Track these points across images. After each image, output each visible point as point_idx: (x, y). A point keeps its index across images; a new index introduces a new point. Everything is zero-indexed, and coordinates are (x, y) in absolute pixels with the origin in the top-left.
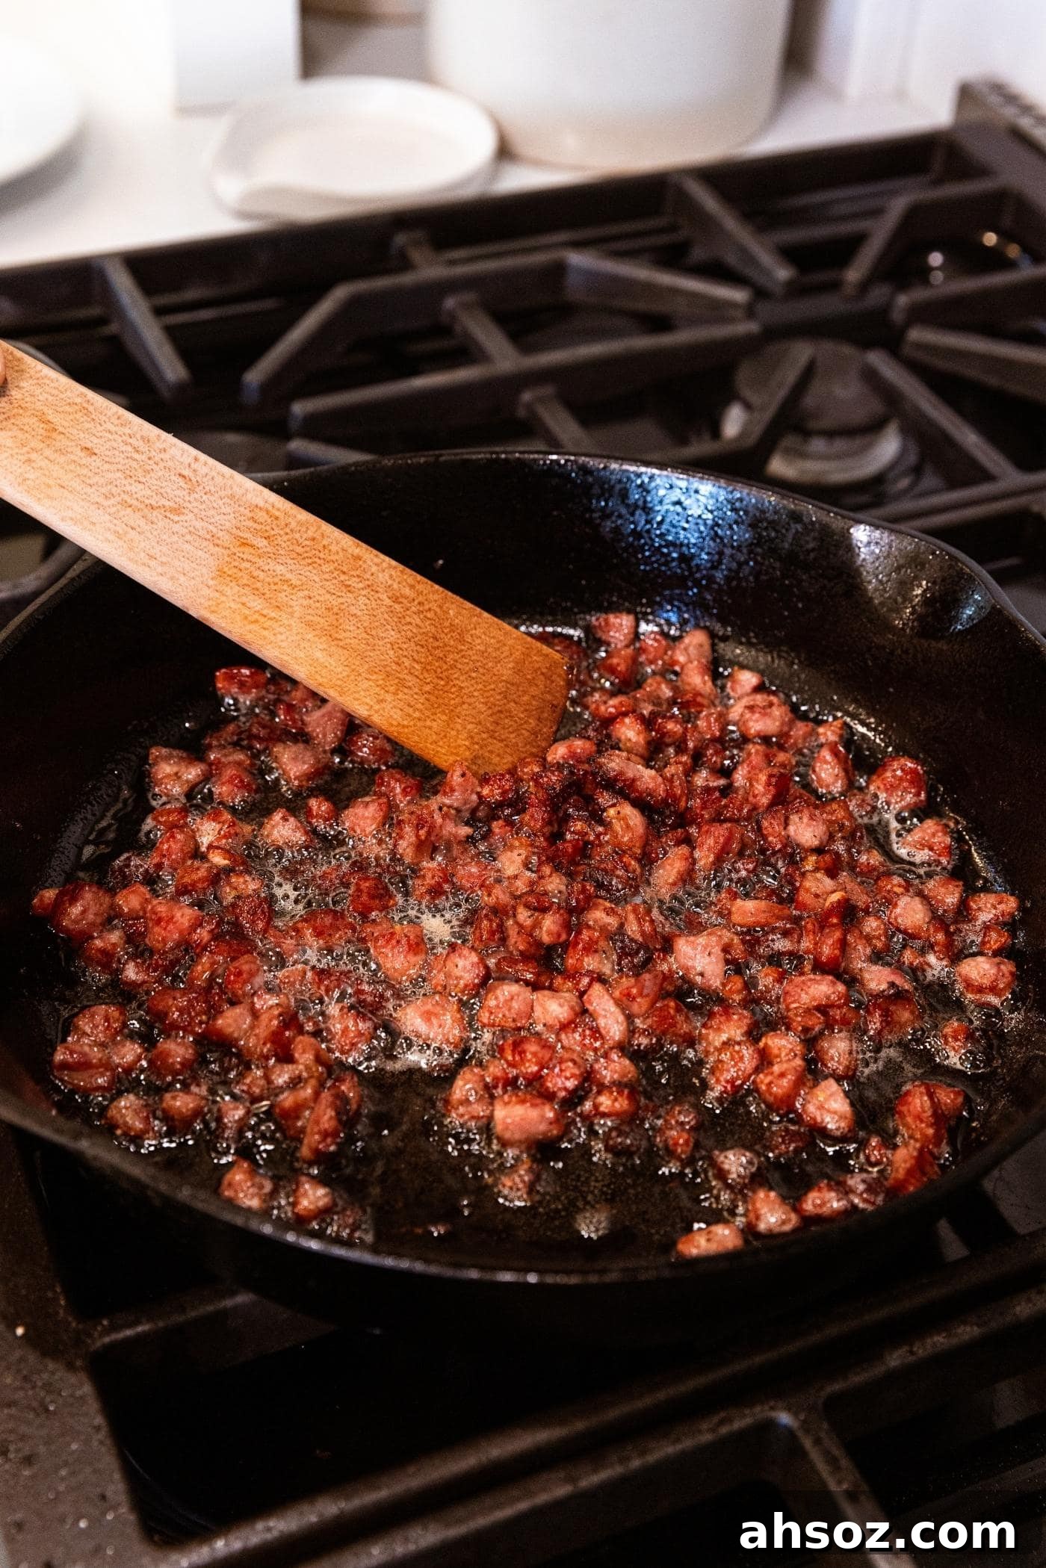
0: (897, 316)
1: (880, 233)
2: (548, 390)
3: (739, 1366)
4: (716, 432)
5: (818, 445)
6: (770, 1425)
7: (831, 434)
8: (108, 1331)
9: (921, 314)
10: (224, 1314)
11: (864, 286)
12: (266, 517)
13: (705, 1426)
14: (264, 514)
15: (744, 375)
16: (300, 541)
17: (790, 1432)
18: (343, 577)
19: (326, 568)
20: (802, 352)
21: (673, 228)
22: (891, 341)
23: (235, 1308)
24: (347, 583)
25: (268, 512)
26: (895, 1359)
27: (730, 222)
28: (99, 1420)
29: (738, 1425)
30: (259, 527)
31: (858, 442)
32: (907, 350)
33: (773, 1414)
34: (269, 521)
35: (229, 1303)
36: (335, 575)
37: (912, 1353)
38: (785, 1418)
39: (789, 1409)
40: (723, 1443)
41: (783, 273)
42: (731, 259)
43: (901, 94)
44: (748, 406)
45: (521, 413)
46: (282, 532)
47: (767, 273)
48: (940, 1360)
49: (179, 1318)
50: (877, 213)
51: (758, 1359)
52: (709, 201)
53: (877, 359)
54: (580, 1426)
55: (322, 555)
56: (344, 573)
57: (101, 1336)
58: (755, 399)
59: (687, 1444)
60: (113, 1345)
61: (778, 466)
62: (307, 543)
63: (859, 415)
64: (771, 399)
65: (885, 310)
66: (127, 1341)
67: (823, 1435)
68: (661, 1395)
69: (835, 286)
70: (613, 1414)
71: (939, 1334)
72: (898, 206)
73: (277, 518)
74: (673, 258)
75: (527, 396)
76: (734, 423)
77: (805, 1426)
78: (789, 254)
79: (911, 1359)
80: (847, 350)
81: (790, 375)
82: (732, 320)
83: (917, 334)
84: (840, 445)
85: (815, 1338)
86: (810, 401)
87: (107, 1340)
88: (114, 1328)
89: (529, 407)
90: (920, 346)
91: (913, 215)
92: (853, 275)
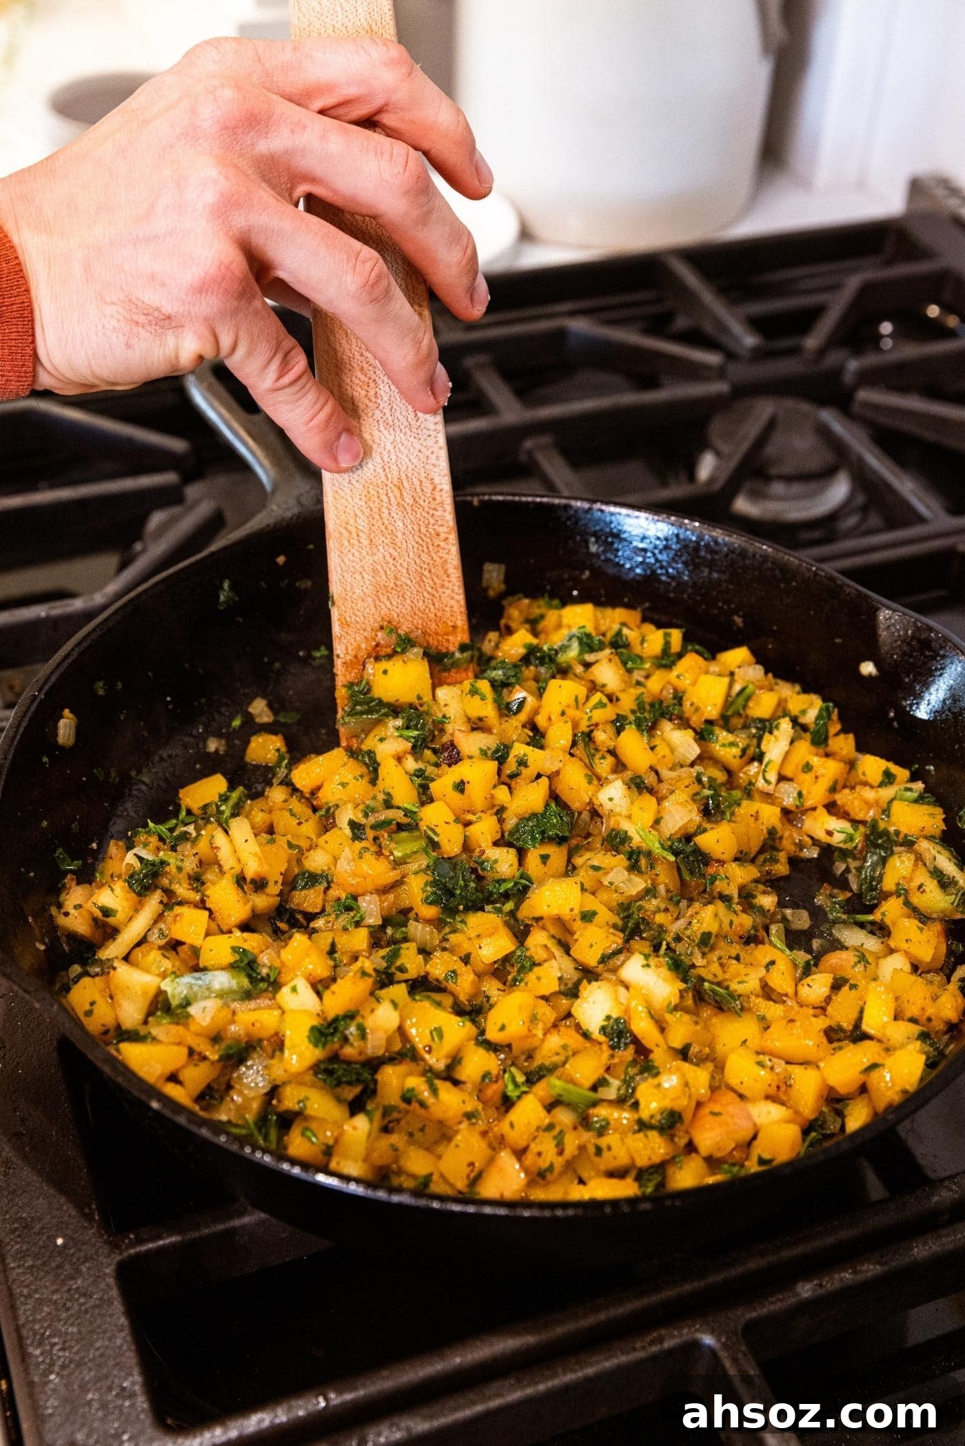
0: (848, 378)
1: (837, 307)
2: (546, 440)
3: (670, 1293)
4: (692, 477)
5: (778, 488)
6: (696, 1345)
7: (789, 479)
8: (133, 1244)
9: (869, 378)
10: (232, 1232)
11: (822, 352)
12: (429, 491)
13: (638, 1345)
14: (431, 487)
15: (716, 428)
16: (430, 526)
17: (713, 1352)
18: (426, 573)
19: (424, 557)
20: (765, 409)
21: (660, 300)
22: (841, 399)
23: (243, 1227)
24: (425, 579)
25: (434, 489)
26: (806, 1290)
27: (708, 297)
28: (123, 1320)
29: (668, 1344)
30: (419, 490)
31: (813, 486)
32: (856, 408)
33: (699, 1336)
34: (429, 495)
35: (237, 1222)
36: (424, 566)
37: (821, 1285)
38: (708, 1340)
39: (713, 1332)
40: (654, 1358)
41: (750, 340)
42: (708, 328)
43: (861, 185)
44: (718, 454)
45: (523, 458)
46: (426, 509)
47: (737, 340)
48: (846, 1293)
49: (196, 1234)
50: (836, 287)
51: (687, 1288)
52: (690, 278)
53: (828, 417)
54: (530, 1340)
55: (431, 548)
56: (430, 572)
57: (127, 1248)
58: (725, 448)
59: (623, 1359)
60: (138, 1256)
61: (742, 505)
62: (433, 532)
63: (814, 463)
64: (737, 450)
65: (838, 372)
66: (149, 1252)
67: (740, 1356)
68: (602, 1316)
69: (796, 351)
70: (560, 1330)
71: (846, 1271)
72: (853, 283)
73: (434, 499)
74: (658, 325)
75: (528, 444)
76: (707, 467)
77: (725, 1346)
78: (757, 324)
79: (821, 1291)
80: (805, 407)
81: (752, 429)
82: (707, 379)
83: (863, 395)
84: (797, 488)
85: (737, 1270)
86: (770, 450)
87: (132, 1251)
88: (140, 1241)
89: (530, 453)
90: (866, 405)
91: (866, 290)
92: (812, 342)
